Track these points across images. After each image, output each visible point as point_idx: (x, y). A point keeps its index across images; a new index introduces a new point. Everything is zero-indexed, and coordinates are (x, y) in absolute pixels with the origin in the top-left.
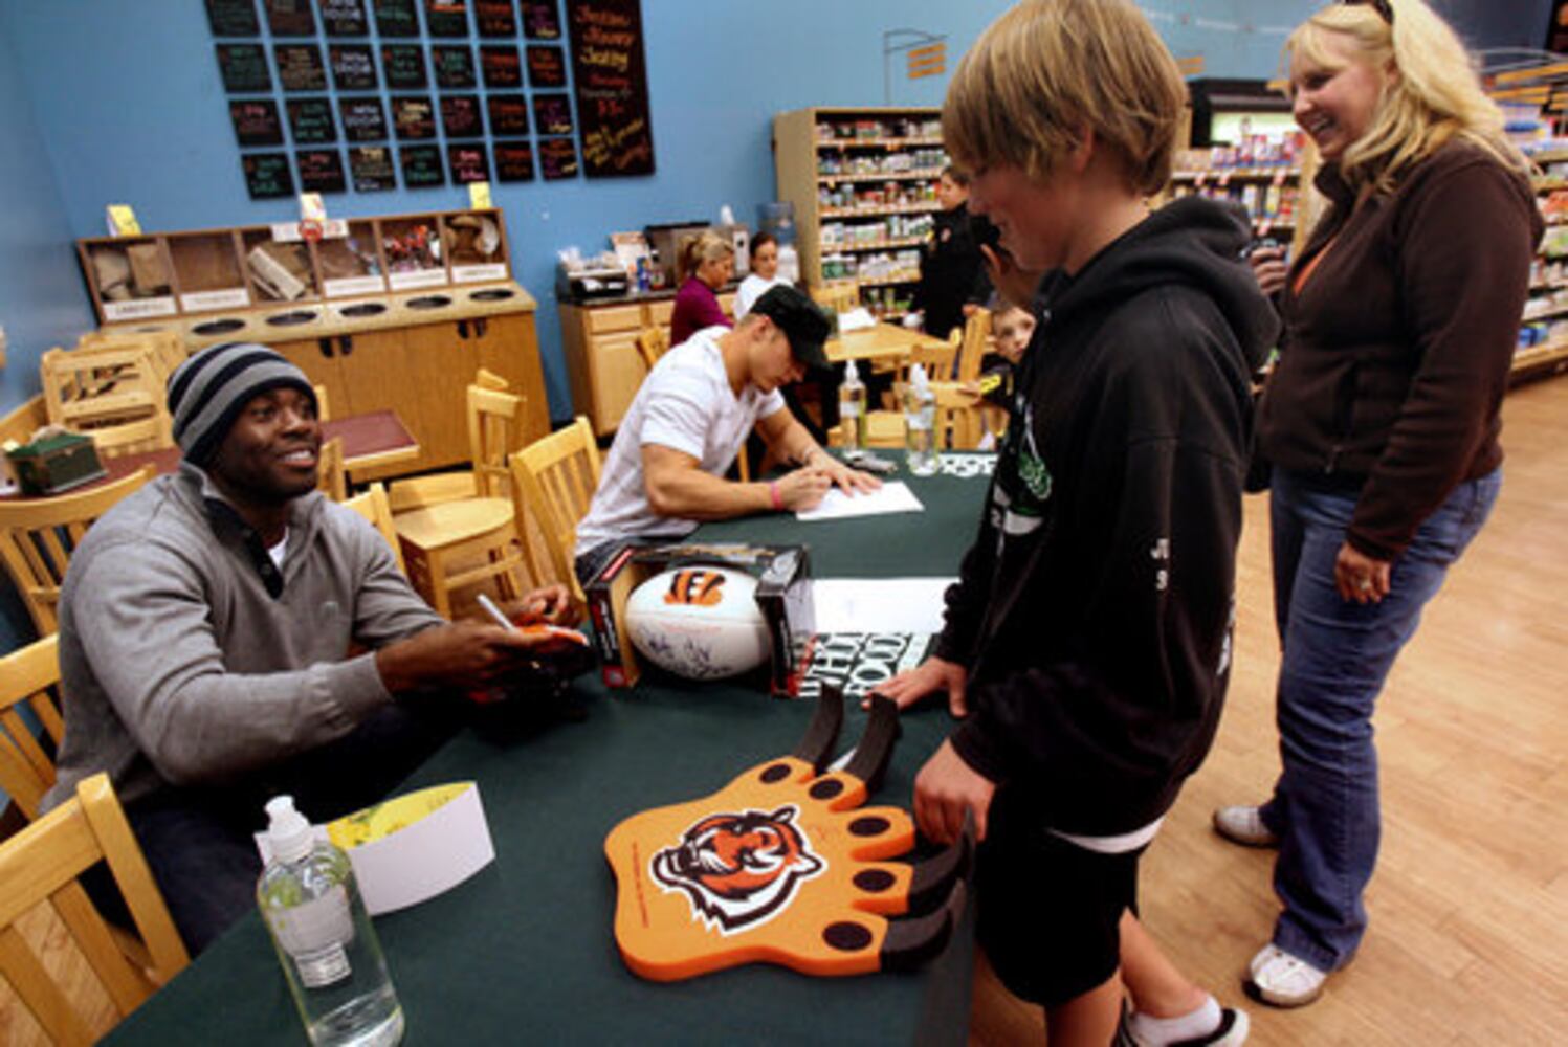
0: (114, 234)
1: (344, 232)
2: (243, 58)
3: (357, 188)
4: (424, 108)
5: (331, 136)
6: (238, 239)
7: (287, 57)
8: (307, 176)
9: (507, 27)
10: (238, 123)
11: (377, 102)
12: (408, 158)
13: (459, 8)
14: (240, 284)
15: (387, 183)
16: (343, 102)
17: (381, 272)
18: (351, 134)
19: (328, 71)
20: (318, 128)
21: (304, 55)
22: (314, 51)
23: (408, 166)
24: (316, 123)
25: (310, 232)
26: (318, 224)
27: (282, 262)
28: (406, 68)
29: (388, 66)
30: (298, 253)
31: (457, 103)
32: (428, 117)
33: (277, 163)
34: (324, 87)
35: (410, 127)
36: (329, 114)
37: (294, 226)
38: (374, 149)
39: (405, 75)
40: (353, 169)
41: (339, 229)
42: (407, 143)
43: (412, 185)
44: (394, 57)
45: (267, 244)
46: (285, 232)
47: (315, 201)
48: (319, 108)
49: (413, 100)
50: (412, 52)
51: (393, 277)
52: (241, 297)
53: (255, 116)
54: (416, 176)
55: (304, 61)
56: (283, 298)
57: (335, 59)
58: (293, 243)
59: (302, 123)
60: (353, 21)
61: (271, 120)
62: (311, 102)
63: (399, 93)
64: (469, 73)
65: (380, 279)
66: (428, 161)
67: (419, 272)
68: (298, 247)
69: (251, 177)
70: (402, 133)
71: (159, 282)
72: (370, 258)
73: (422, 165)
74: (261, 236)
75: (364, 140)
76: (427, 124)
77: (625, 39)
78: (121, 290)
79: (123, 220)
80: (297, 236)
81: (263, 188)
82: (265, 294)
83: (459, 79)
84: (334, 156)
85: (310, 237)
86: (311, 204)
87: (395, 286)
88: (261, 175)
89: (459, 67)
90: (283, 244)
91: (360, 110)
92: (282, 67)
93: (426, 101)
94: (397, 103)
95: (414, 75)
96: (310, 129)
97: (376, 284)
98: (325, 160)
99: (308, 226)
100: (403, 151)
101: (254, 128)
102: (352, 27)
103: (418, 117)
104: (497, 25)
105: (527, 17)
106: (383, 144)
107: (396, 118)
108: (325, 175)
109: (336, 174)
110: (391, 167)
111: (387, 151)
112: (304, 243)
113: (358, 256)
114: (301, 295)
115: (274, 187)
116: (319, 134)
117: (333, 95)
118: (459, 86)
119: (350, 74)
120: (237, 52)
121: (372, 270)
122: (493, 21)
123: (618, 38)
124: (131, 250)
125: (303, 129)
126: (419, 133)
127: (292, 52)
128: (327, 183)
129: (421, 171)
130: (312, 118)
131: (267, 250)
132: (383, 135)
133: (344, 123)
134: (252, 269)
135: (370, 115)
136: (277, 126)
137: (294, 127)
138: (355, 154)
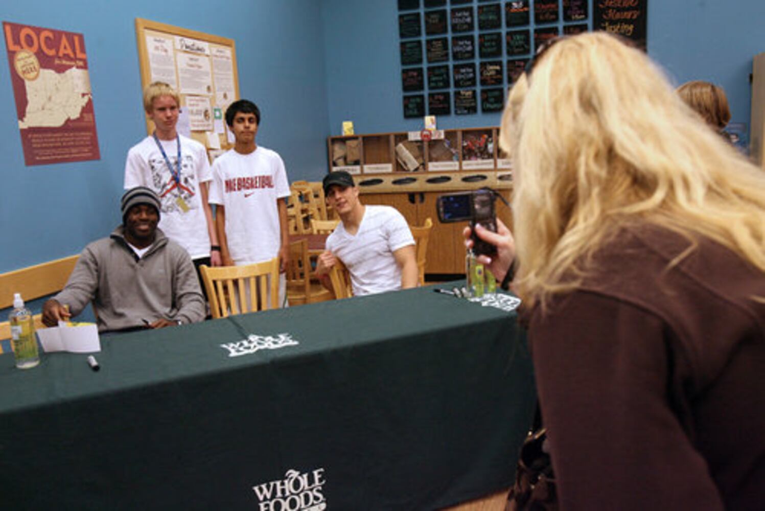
0: (344, 134)
1: (442, 137)
2: (410, 48)
3: (456, 113)
4: (498, 68)
5: (447, 85)
6: (392, 139)
7: (432, 45)
8: (433, 106)
9: (553, 17)
10: (404, 80)
11: (472, 66)
12: (485, 96)
13: (526, 9)
14: (389, 161)
15: (472, 110)
16: (455, 67)
17: (458, 160)
18: (457, 84)
19: (450, 51)
20: (440, 81)
21: (440, 44)
22: (445, 41)
23: (484, 100)
24: (441, 78)
25: (425, 136)
26: (430, 132)
27: (410, 151)
28: (492, 46)
29: (481, 46)
30: (419, 147)
31: (517, 63)
32: (499, 72)
33: (418, 100)
34: (447, 60)
35: (488, 78)
36: (448, 74)
37: (419, 133)
38: (467, 91)
39: (489, 50)
40: (455, 102)
41: (440, 134)
42: (485, 88)
43: (485, 111)
44: (484, 40)
45: (406, 141)
46: (414, 136)
47: (432, 120)
48: (443, 71)
49: (491, 64)
50: (495, 37)
51: (464, 163)
52: (389, 167)
53: (413, 77)
54: (488, 106)
55: (439, 47)
56: (408, 170)
57: (454, 45)
58: (417, 142)
59: (434, 79)
60: (466, 23)
61: (420, 78)
62: (439, 67)
63: (484, 60)
64: (526, 46)
65: (457, 163)
66: (495, 97)
67: (480, 161)
68: (419, 144)
69: (406, 107)
70: (483, 82)
71: (355, 158)
72: (453, 151)
73: (492, 100)
74: (402, 137)
75: (462, 87)
76: (499, 76)
77: (632, 15)
78: (341, 161)
79: (348, 128)
80: (419, 138)
81: (411, 112)
82: (400, 167)
83: (521, 50)
84: (447, 95)
85: (426, 139)
86: (429, 121)
87: (464, 168)
88: (411, 106)
89: (521, 43)
90: (412, 142)
91: (463, 71)
92: (428, 50)
93: (500, 64)
94: (483, 65)
95: (494, 49)
96: (436, 82)
97: (455, 165)
98: (441, 98)
99: (425, 133)
100: (483, 92)
101: (411, 82)
102: (465, 27)
103: (493, 73)
104: (547, 16)
105: (566, 9)
106: (473, 88)
107: (481, 74)
108: (441, 106)
109: (446, 105)
110: (475, 101)
111: (474, 92)
112: (422, 142)
113: (448, 150)
114: (417, 169)
115: (416, 112)
116: (441, 84)
117: (451, 63)
118: (520, 53)
119: (461, 52)
120: (408, 45)
121: (454, 158)
122: (544, 14)
123: (628, 15)
124: (348, 142)
125: (433, 82)
126: (493, 82)
127: (434, 43)
128: (440, 110)
129: (492, 103)
130: (439, 76)
131: (404, 145)
132: (474, 84)
133: (454, 78)
134: (397, 153)
135: (468, 73)
136: (422, 82)
137: (430, 82)
138: (457, 94)
